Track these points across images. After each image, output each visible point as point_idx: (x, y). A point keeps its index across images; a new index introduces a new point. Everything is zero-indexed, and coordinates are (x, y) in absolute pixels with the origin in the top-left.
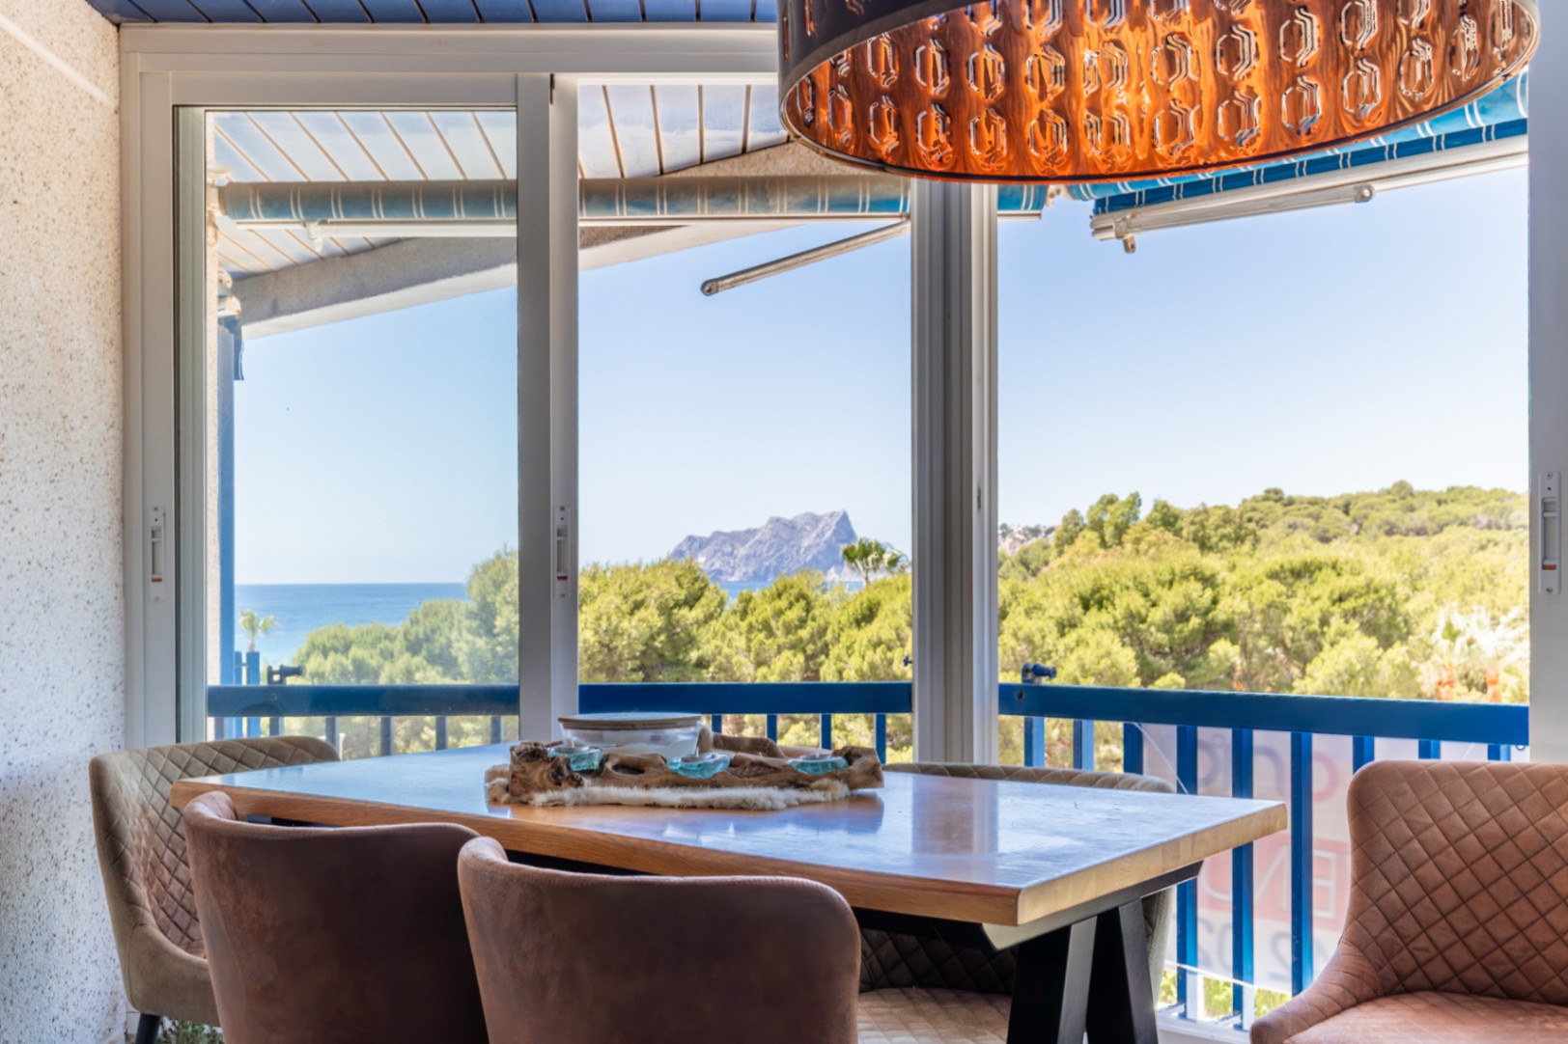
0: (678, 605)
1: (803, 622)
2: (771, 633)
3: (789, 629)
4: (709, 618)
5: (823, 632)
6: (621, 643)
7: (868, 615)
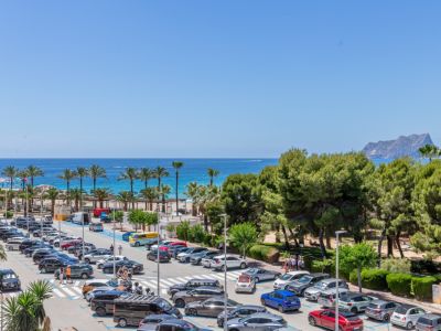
0: (356, 168)
1: (404, 176)
2: (391, 179)
3: (399, 178)
4: (368, 173)
5: (412, 180)
6: (334, 182)
7: (429, 173)
